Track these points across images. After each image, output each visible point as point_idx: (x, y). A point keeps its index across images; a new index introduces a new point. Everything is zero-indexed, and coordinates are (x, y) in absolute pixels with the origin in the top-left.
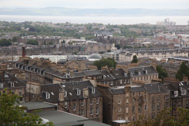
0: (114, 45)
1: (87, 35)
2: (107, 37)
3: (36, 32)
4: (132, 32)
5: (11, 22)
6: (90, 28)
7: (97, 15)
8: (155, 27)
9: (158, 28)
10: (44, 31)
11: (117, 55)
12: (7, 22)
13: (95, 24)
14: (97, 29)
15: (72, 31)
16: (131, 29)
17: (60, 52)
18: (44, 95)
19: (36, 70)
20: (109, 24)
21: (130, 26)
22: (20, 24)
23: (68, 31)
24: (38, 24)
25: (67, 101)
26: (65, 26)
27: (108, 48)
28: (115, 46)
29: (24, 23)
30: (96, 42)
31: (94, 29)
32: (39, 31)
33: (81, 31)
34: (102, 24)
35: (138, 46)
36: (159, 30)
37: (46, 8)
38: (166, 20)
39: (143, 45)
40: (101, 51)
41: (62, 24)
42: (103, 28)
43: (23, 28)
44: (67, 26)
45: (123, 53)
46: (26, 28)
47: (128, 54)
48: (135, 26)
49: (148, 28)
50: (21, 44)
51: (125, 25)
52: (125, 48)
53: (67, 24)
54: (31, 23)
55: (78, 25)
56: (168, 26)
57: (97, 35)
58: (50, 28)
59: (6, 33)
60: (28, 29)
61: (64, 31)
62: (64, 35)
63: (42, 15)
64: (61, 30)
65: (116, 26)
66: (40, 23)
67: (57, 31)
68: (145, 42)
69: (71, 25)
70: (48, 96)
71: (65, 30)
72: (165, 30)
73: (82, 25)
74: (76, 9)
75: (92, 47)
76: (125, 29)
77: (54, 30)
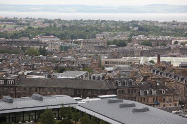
3: (145, 32)
5: (119, 21)
10: (152, 30)
12: (115, 21)
19: (175, 77)
22: (128, 23)
23: (176, 30)
24: (144, 23)
26: (172, 25)
29: (131, 22)
32: (147, 30)
41: (169, 23)
43: (131, 27)
44: (174, 24)
46: (134, 27)
50: (136, 44)
53: (174, 23)
54: (138, 22)
55: (185, 24)
58: (157, 27)
59: (117, 33)
60: (136, 28)
61: (172, 31)
62: (173, 34)
63: (145, 12)
64: (169, 29)
66: (147, 21)
67: (165, 30)
69: (178, 24)
71: (173, 28)
77: (162, 29)
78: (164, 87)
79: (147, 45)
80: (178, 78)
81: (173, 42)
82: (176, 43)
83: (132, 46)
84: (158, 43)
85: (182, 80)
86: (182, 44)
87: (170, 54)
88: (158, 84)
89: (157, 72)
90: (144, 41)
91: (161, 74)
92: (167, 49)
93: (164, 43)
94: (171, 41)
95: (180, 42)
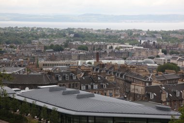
0: (161, 50)
1: (129, 40)
2: (152, 43)
3: (81, 38)
4: (173, 38)
5: (55, 29)
7: (133, 21)
10: (88, 37)
11: (169, 60)
12: (51, 29)
13: (135, 30)
14: (138, 35)
15: (115, 37)
16: (172, 35)
17: (111, 57)
18: (149, 95)
19: (114, 73)
20: (149, 30)
21: (170, 32)
22: (64, 30)
23: (110, 37)
24: (80, 30)
25: (169, 101)
26: (106, 32)
27: (155, 54)
28: (162, 52)
29: (67, 29)
30: (142, 48)
31: (135, 35)
32: (83, 37)
33: (122, 37)
34: (141, 30)
40: (149, 56)
41: (103, 31)
42: (144, 34)
43: (67, 34)
44: (108, 32)
45: (174, 58)
46: (70, 34)
47: (179, 59)
48: (175, 32)
50: (73, 49)
51: (165, 31)
52: (172, 53)
53: (107, 30)
54: (73, 29)
55: (118, 32)
57: (141, 41)
58: (92, 34)
59: (54, 39)
60: (72, 35)
61: (106, 37)
62: (107, 41)
63: (80, 21)
64: (103, 36)
65: (156, 32)
66: (82, 29)
67: (100, 37)
69: (111, 31)
71: (108, 35)
73: (122, 31)
74: (112, 15)
75: (140, 52)
76: (166, 35)
77: (97, 36)
81: (108, 46)
82: (111, 47)
83: (69, 50)
84: (94, 48)
86: (116, 48)
87: (106, 58)
88: (99, 78)
92: (103, 53)
93: (100, 48)
94: (106, 46)
95: (115, 47)
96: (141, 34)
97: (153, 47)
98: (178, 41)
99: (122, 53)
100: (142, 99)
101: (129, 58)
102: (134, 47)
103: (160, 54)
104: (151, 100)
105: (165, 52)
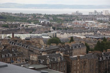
0: (51, 27)
1: (34, 21)
2: (47, 23)
6: (35, 17)
7: (36, 8)
8: (71, 16)
9: (73, 17)
10: (9, 18)
11: (56, 34)
13: (37, 14)
14: (39, 18)
15: (25, 18)
16: (59, 18)
17: (22, 32)
18: (40, 61)
19: (23, 46)
20: (45, 14)
21: (58, 15)
23: (22, 18)
24: (4, 14)
25: (51, 64)
26: (20, 15)
27: (49, 30)
28: (53, 28)
30: (41, 26)
31: (37, 17)
32: (5, 18)
33: (30, 19)
34: (41, 14)
35: (65, 28)
36: (74, 18)
37: (6, 3)
38: (77, 12)
39: (67, 27)
41: (18, 14)
42: (42, 17)
45: (59, 33)
47: (61, 33)
48: (60, 16)
49: (68, 16)
51: (55, 15)
52: (58, 29)
53: (21, 14)
55: (27, 15)
56: (79, 15)
57: (40, 21)
58: (11, 16)
61: (20, 19)
62: (21, 21)
63: (3, 7)
64: (18, 17)
65: (49, 16)
66: (5, 13)
67: (16, 18)
68: (68, 25)
69: (23, 15)
70: (42, 62)
71: (21, 17)
72: (77, 18)
73: (30, 15)
74: (24, 4)
75: (40, 29)
76: (55, 17)
77: (14, 18)
78: (16, 52)
79: (6, 27)
80: (25, 46)
81: (21, 25)
82: (23, 26)
84: (12, 26)
85: (27, 47)
86: (26, 26)
87: (19, 32)
88: (13, 50)
89: (12, 43)
90: (4, 25)
91: (15, 44)
92: (18, 29)
93: (16, 26)
94: (20, 24)
95: (25, 25)
96: (41, 17)
97: (48, 25)
98: (62, 21)
99: (29, 29)
100: (36, 64)
101: (33, 32)
102: (36, 26)
103: (51, 29)
104: (41, 64)
105: (54, 28)
